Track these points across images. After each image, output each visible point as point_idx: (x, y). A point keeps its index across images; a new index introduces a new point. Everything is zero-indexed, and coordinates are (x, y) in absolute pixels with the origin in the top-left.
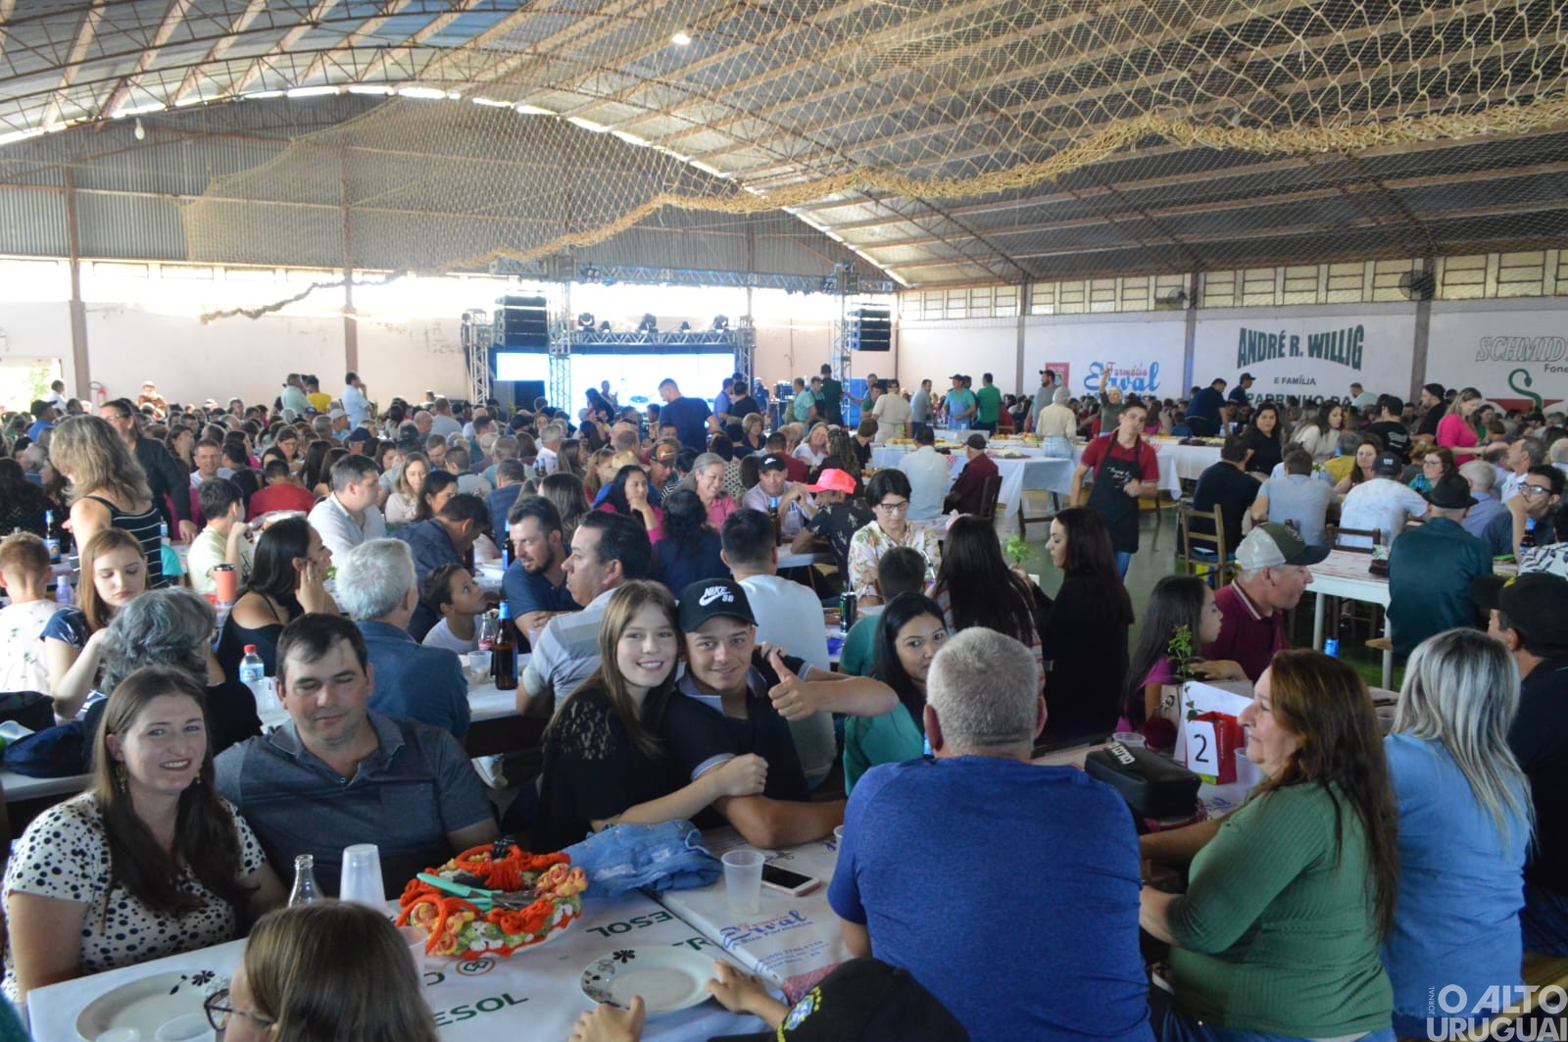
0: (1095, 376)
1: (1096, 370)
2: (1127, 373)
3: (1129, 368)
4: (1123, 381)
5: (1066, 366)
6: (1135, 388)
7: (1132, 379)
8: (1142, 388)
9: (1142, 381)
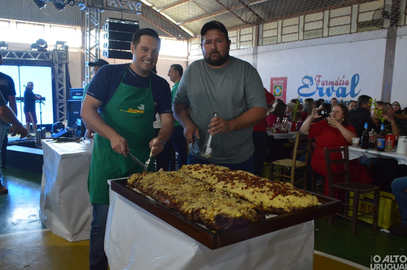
0: (306, 86)
1: (307, 82)
2: (332, 83)
3: (334, 80)
4: (328, 90)
5: (285, 79)
6: (338, 95)
7: (336, 88)
8: (344, 95)
9: (344, 90)
